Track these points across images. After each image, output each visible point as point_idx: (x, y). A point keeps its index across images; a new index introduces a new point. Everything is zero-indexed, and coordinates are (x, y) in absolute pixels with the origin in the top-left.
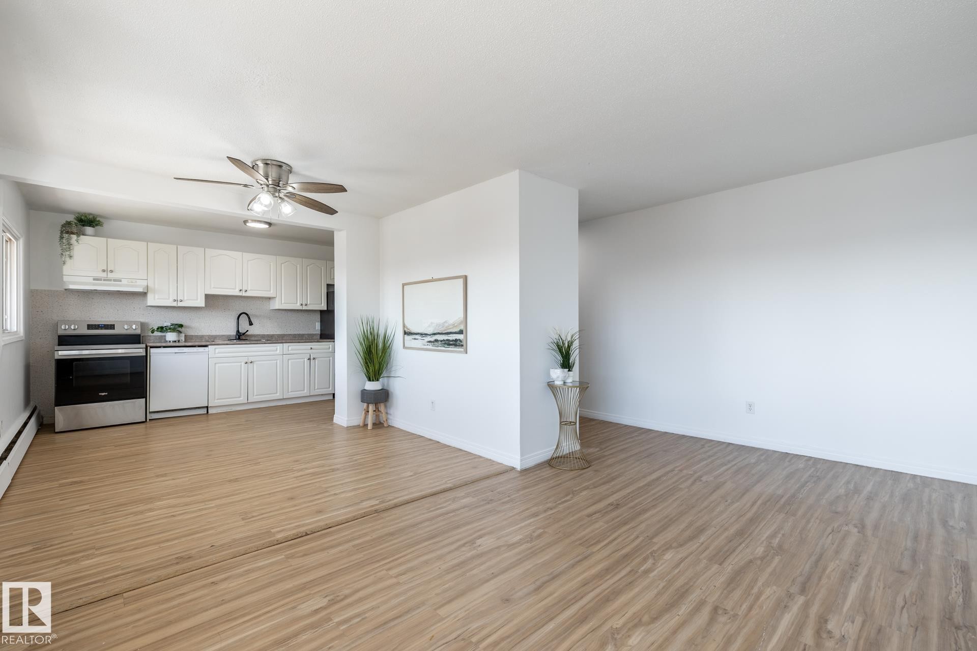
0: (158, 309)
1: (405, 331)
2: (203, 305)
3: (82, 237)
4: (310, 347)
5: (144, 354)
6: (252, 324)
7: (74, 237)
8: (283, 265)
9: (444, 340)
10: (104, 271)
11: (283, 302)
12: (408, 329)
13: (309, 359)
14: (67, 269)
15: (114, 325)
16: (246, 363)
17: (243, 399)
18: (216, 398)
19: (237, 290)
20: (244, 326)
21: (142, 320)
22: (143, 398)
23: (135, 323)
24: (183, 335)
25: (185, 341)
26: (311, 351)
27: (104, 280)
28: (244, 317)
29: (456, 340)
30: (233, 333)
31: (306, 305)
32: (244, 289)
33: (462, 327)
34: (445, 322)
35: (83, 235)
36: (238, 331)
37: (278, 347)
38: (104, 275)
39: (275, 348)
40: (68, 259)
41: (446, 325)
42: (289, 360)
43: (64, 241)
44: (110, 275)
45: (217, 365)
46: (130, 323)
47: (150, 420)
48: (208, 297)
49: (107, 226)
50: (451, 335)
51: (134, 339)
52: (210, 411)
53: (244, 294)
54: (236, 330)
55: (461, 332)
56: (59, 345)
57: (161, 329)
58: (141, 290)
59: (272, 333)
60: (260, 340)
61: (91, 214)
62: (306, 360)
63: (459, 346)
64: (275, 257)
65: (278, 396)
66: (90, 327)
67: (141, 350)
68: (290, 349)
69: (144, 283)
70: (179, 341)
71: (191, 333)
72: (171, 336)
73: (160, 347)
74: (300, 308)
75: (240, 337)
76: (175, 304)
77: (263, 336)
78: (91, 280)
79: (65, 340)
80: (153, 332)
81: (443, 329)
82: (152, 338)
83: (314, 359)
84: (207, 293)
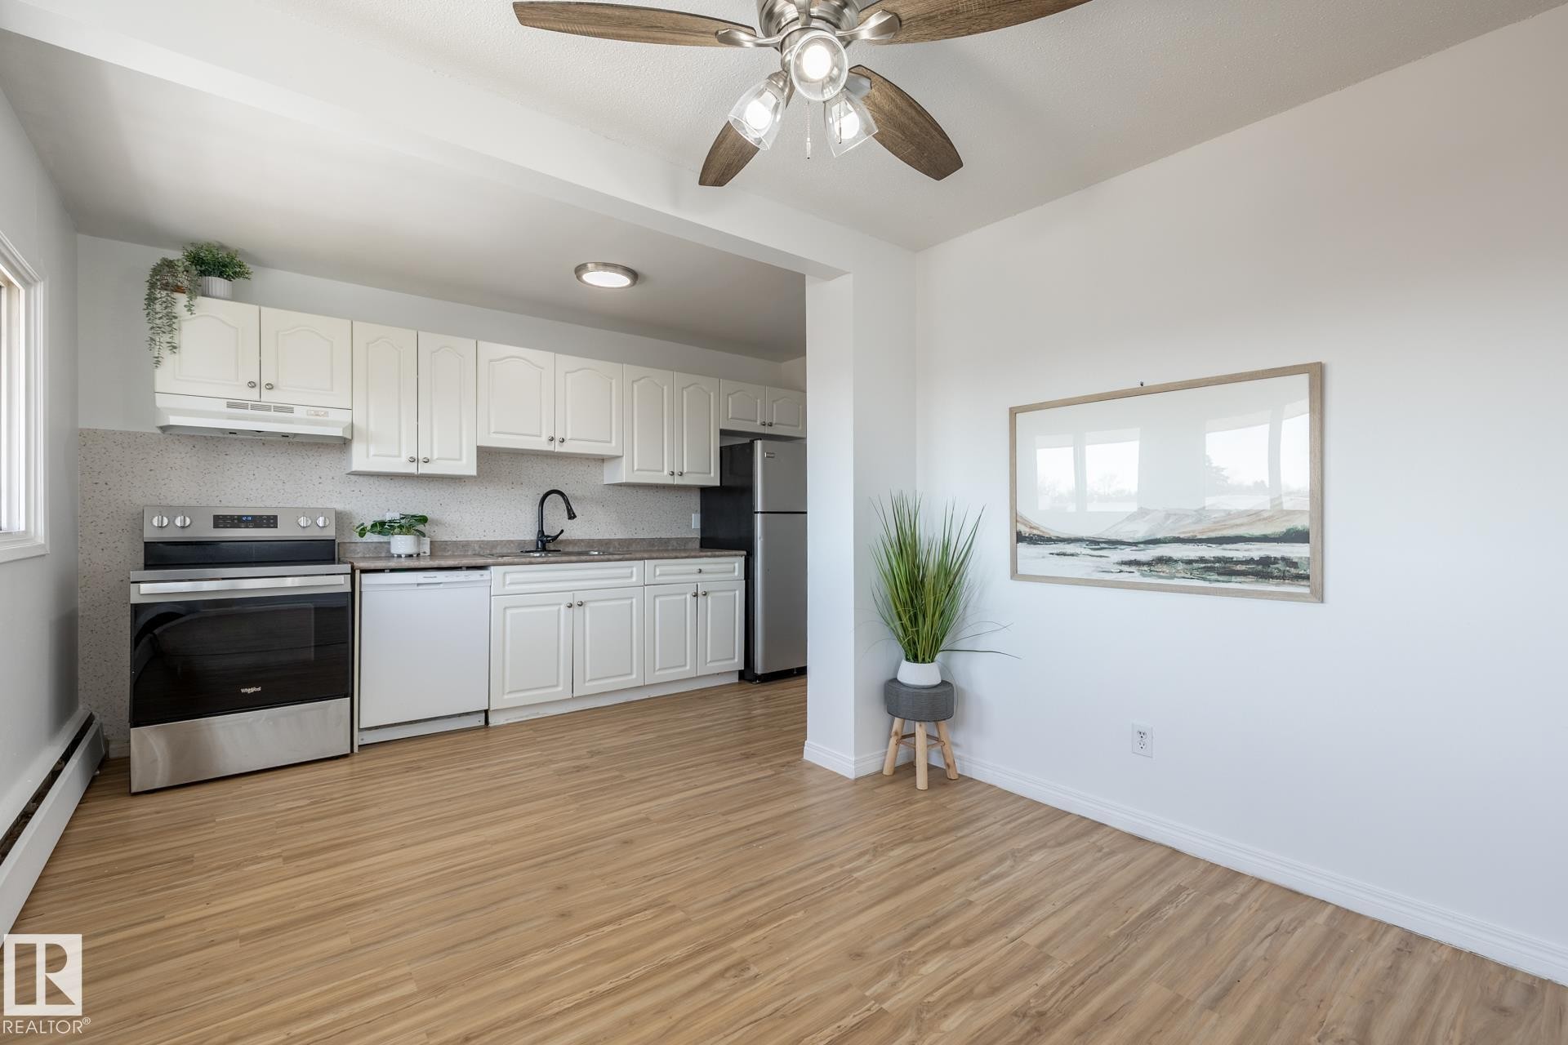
0: (372, 480)
1: (1018, 533)
2: (474, 472)
3: (201, 301)
4: (696, 568)
5: (348, 589)
6: (575, 517)
7: (182, 299)
8: (635, 386)
9: (1202, 560)
10: (252, 385)
11: (635, 468)
13: (696, 595)
14: (164, 378)
15: (275, 517)
16: (570, 606)
17: (561, 691)
18: (507, 690)
19: (545, 438)
20: (556, 521)
21: (339, 507)
22: (346, 696)
23: (322, 511)
24: (427, 541)
25: (432, 555)
26: (698, 577)
27: (254, 408)
28: (555, 499)
30: (529, 534)
31: (681, 474)
32: (558, 437)
33: (1302, 523)
35: (204, 295)
36: (541, 532)
37: (635, 569)
38: (253, 395)
39: (628, 571)
40: (166, 352)
42: (655, 597)
43: (158, 307)
44: (268, 397)
45: (509, 612)
46: (312, 513)
47: (359, 746)
48: (485, 455)
49: (261, 283)
51: (320, 552)
52: (494, 721)
53: (558, 448)
54: (536, 529)
56: (147, 567)
57: (381, 527)
58: (338, 432)
59: (607, 536)
60: (586, 553)
61: (222, 247)
62: (688, 596)
64: (620, 366)
65: (634, 679)
66: (220, 521)
67: (341, 579)
68: (658, 573)
69: (345, 417)
70: (418, 555)
71: (443, 536)
72: (402, 544)
73: (382, 571)
74: (669, 481)
75: (546, 545)
76: (412, 469)
77: (591, 544)
78: (221, 406)
79: (162, 555)
80: (362, 534)
81: (1198, 527)
82: (359, 548)
83: (705, 594)
84: (480, 444)
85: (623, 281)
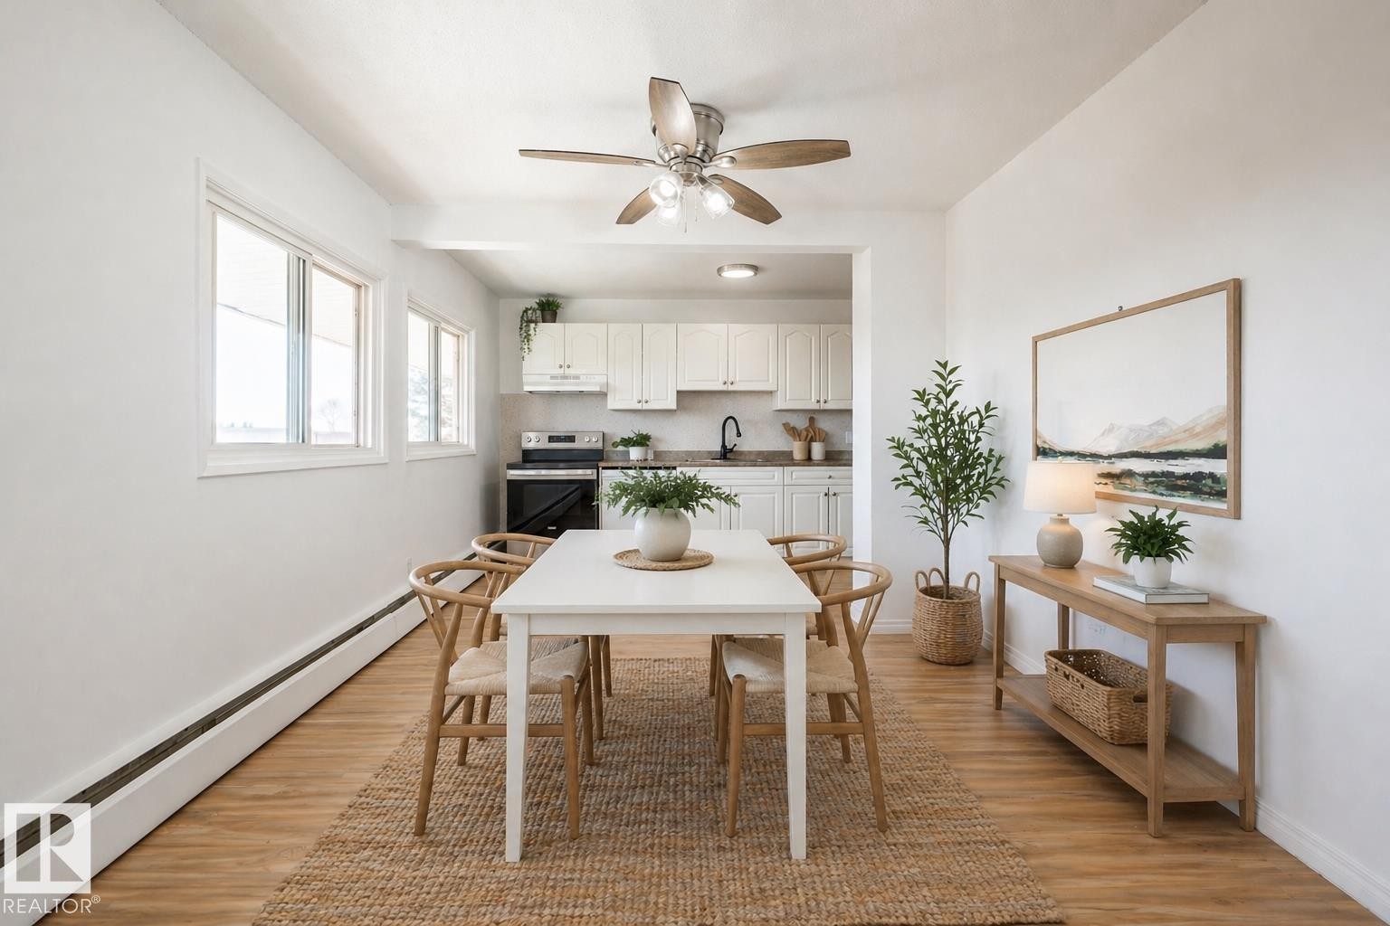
0: (621, 413)
1: (1037, 446)
2: (674, 407)
3: (540, 326)
4: (827, 474)
5: (595, 478)
6: (741, 435)
7: (532, 325)
8: (786, 340)
9: (1154, 474)
10: (561, 366)
11: (788, 398)
12: (1045, 442)
13: (826, 494)
14: (527, 366)
15: (574, 437)
19: (721, 382)
20: (731, 439)
21: (605, 430)
23: (596, 433)
24: (651, 450)
25: (655, 460)
26: (828, 480)
27: (561, 378)
28: (731, 423)
29: (1199, 476)
30: (718, 448)
31: (825, 402)
32: (729, 380)
33: (1223, 437)
34: (1161, 423)
35: (542, 323)
36: (724, 446)
37: (776, 474)
38: (561, 371)
39: (771, 474)
40: (526, 354)
41: (1162, 431)
42: (793, 494)
43: (523, 333)
44: (568, 372)
46: (591, 434)
48: (681, 394)
49: (568, 310)
50: (1179, 462)
51: (594, 458)
53: (731, 388)
54: (721, 443)
55: (1218, 452)
57: (625, 442)
58: (600, 388)
60: (754, 460)
62: (821, 495)
63: (1210, 494)
64: (775, 326)
66: (551, 439)
67: (592, 472)
68: (794, 477)
69: (603, 379)
70: (645, 460)
71: (662, 447)
72: (635, 453)
73: (616, 468)
74: (817, 407)
75: (728, 455)
76: (639, 406)
77: (760, 453)
78: (548, 379)
79: (529, 458)
80: (615, 446)
81: (1148, 443)
82: (610, 455)
83: (835, 494)
84: (678, 389)
85: (750, 273)
